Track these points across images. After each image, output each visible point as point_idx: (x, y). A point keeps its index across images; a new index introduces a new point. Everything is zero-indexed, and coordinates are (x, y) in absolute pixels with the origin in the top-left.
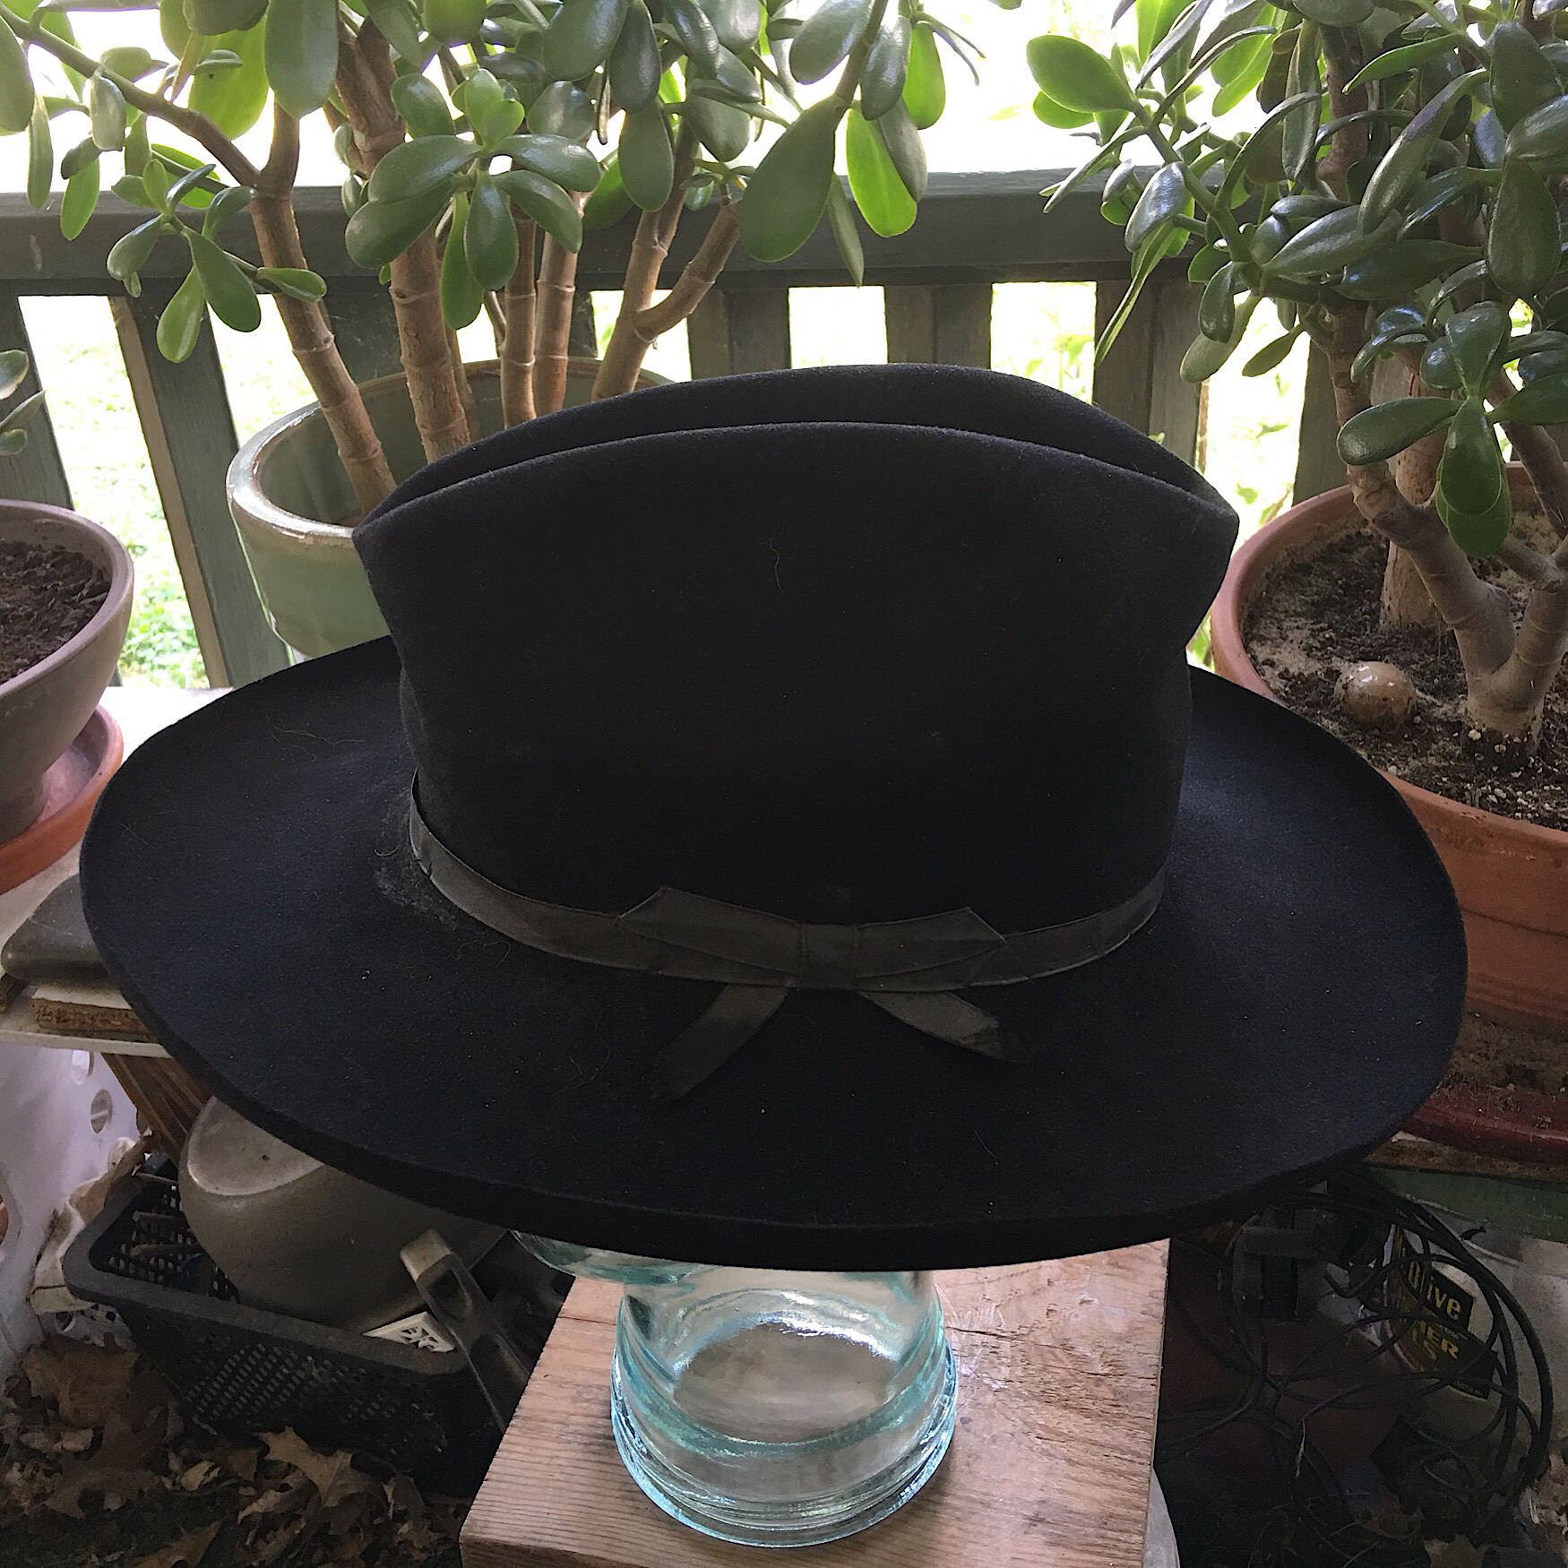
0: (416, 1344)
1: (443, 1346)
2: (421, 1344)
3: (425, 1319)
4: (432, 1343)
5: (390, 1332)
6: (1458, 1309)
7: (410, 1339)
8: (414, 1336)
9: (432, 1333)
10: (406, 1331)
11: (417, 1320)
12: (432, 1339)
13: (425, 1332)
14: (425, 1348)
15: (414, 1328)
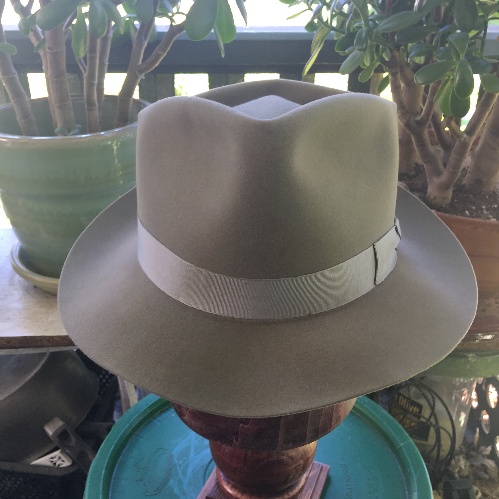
0: (55, 464)
1: (67, 464)
2: (57, 464)
3: (61, 452)
4: (62, 463)
5: (44, 461)
6: (418, 410)
7: (52, 462)
8: (55, 460)
9: (63, 458)
10: (52, 458)
11: (57, 453)
12: (63, 461)
13: (60, 458)
14: (59, 465)
15: (55, 457)
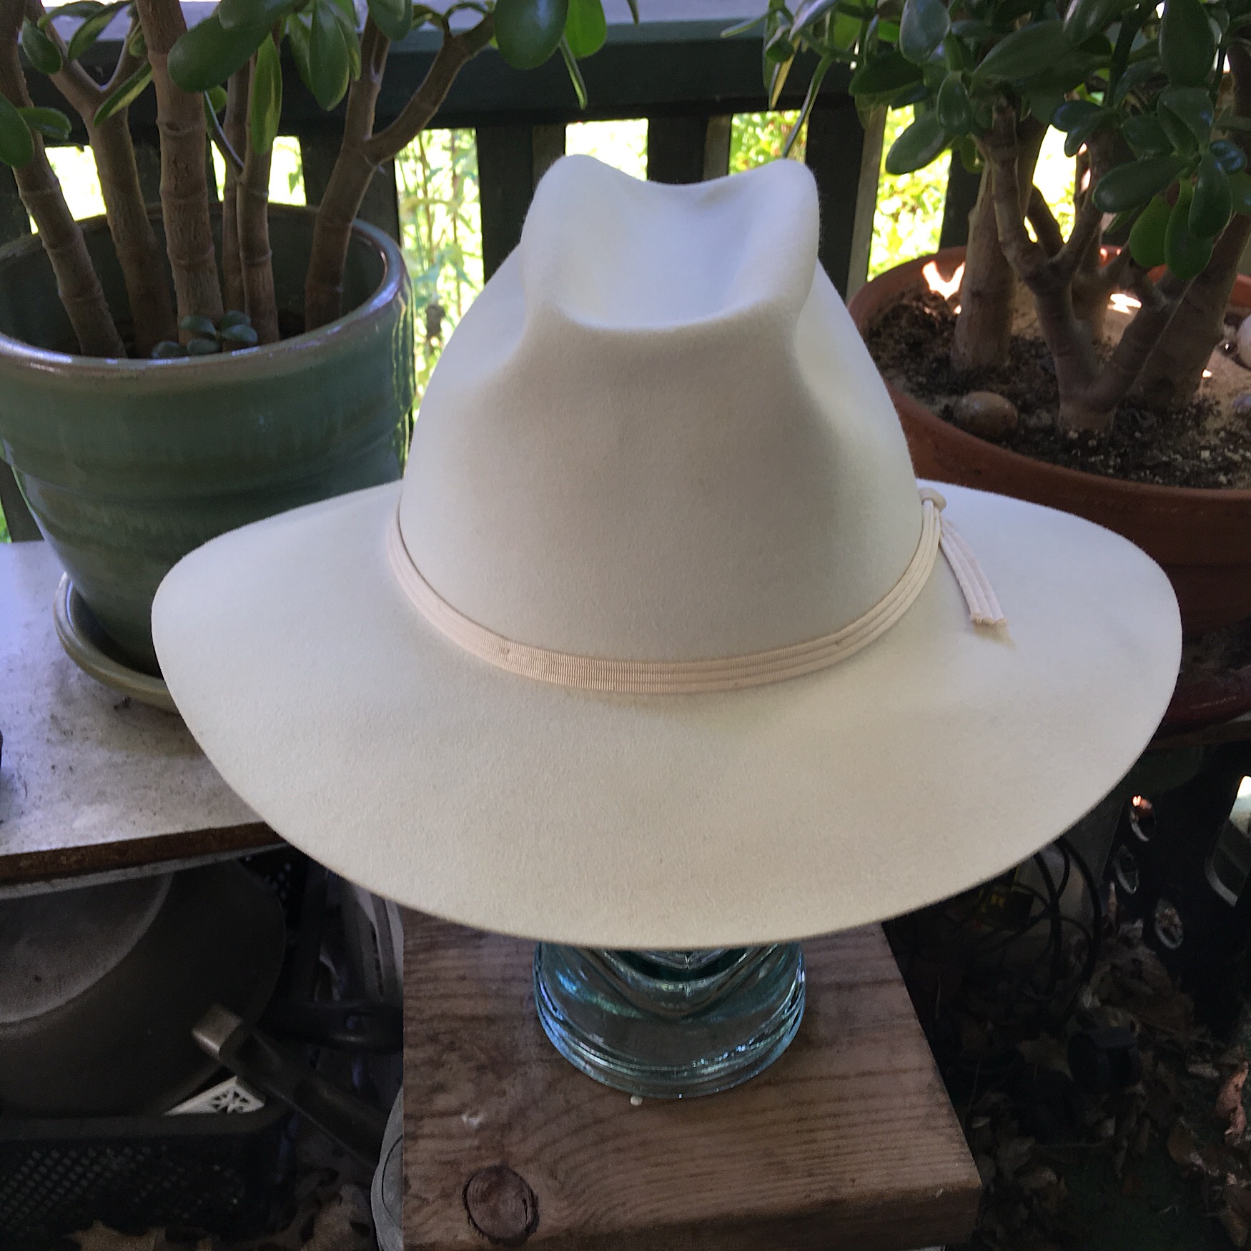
0: (226, 1108)
1: (254, 1104)
2: (230, 1109)
3: (238, 1083)
4: (242, 1104)
5: (199, 1104)
7: (217, 1106)
8: (223, 1102)
9: (243, 1093)
10: (218, 1098)
11: (230, 1085)
12: (244, 1100)
13: (236, 1095)
14: (234, 1111)
15: (225, 1096)
